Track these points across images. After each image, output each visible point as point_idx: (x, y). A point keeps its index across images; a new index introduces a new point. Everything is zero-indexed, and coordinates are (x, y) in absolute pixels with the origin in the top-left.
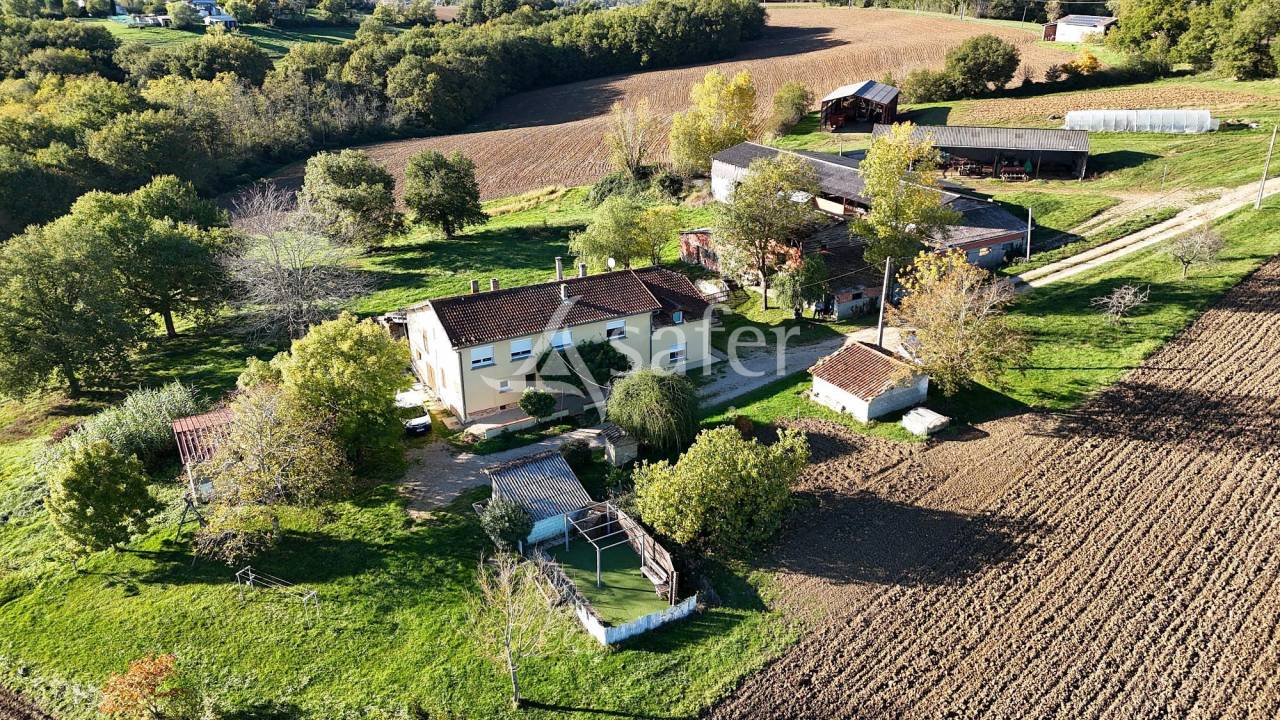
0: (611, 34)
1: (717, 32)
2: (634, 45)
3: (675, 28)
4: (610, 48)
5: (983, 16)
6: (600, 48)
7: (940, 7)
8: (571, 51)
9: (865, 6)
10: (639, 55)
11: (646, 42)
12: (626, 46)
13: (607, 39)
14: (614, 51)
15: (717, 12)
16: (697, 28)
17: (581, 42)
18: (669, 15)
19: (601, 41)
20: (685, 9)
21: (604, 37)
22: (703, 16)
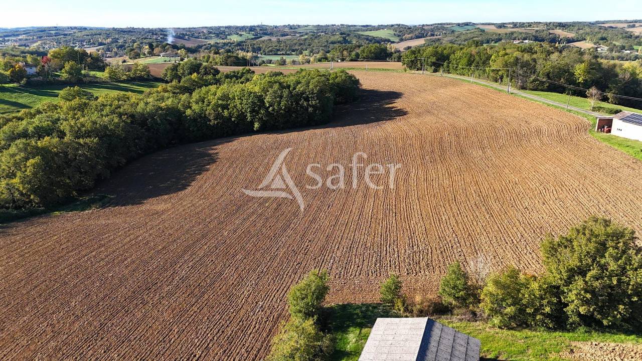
0: (231, 105)
1: (312, 106)
2: (248, 115)
3: (279, 103)
4: (230, 116)
5: (523, 88)
6: (223, 116)
7: (488, 77)
8: (201, 118)
9: (434, 72)
10: (252, 123)
11: (258, 113)
12: (242, 116)
13: (228, 109)
14: (233, 119)
15: (313, 90)
16: (297, 103)
17: (209, 110)
18: (275, 92)
19: (223, 110)
20: (289, 87)
21: (225, 107)
22: (303, 93)
